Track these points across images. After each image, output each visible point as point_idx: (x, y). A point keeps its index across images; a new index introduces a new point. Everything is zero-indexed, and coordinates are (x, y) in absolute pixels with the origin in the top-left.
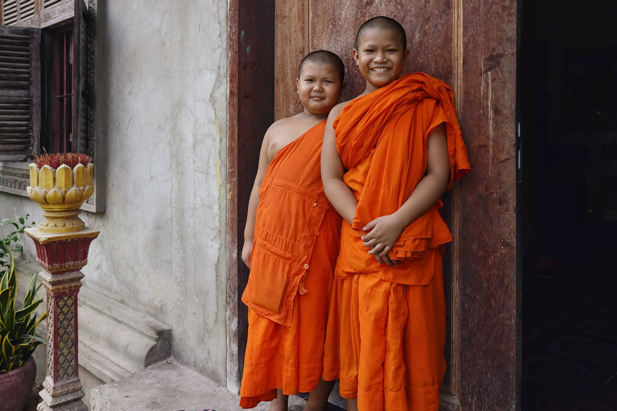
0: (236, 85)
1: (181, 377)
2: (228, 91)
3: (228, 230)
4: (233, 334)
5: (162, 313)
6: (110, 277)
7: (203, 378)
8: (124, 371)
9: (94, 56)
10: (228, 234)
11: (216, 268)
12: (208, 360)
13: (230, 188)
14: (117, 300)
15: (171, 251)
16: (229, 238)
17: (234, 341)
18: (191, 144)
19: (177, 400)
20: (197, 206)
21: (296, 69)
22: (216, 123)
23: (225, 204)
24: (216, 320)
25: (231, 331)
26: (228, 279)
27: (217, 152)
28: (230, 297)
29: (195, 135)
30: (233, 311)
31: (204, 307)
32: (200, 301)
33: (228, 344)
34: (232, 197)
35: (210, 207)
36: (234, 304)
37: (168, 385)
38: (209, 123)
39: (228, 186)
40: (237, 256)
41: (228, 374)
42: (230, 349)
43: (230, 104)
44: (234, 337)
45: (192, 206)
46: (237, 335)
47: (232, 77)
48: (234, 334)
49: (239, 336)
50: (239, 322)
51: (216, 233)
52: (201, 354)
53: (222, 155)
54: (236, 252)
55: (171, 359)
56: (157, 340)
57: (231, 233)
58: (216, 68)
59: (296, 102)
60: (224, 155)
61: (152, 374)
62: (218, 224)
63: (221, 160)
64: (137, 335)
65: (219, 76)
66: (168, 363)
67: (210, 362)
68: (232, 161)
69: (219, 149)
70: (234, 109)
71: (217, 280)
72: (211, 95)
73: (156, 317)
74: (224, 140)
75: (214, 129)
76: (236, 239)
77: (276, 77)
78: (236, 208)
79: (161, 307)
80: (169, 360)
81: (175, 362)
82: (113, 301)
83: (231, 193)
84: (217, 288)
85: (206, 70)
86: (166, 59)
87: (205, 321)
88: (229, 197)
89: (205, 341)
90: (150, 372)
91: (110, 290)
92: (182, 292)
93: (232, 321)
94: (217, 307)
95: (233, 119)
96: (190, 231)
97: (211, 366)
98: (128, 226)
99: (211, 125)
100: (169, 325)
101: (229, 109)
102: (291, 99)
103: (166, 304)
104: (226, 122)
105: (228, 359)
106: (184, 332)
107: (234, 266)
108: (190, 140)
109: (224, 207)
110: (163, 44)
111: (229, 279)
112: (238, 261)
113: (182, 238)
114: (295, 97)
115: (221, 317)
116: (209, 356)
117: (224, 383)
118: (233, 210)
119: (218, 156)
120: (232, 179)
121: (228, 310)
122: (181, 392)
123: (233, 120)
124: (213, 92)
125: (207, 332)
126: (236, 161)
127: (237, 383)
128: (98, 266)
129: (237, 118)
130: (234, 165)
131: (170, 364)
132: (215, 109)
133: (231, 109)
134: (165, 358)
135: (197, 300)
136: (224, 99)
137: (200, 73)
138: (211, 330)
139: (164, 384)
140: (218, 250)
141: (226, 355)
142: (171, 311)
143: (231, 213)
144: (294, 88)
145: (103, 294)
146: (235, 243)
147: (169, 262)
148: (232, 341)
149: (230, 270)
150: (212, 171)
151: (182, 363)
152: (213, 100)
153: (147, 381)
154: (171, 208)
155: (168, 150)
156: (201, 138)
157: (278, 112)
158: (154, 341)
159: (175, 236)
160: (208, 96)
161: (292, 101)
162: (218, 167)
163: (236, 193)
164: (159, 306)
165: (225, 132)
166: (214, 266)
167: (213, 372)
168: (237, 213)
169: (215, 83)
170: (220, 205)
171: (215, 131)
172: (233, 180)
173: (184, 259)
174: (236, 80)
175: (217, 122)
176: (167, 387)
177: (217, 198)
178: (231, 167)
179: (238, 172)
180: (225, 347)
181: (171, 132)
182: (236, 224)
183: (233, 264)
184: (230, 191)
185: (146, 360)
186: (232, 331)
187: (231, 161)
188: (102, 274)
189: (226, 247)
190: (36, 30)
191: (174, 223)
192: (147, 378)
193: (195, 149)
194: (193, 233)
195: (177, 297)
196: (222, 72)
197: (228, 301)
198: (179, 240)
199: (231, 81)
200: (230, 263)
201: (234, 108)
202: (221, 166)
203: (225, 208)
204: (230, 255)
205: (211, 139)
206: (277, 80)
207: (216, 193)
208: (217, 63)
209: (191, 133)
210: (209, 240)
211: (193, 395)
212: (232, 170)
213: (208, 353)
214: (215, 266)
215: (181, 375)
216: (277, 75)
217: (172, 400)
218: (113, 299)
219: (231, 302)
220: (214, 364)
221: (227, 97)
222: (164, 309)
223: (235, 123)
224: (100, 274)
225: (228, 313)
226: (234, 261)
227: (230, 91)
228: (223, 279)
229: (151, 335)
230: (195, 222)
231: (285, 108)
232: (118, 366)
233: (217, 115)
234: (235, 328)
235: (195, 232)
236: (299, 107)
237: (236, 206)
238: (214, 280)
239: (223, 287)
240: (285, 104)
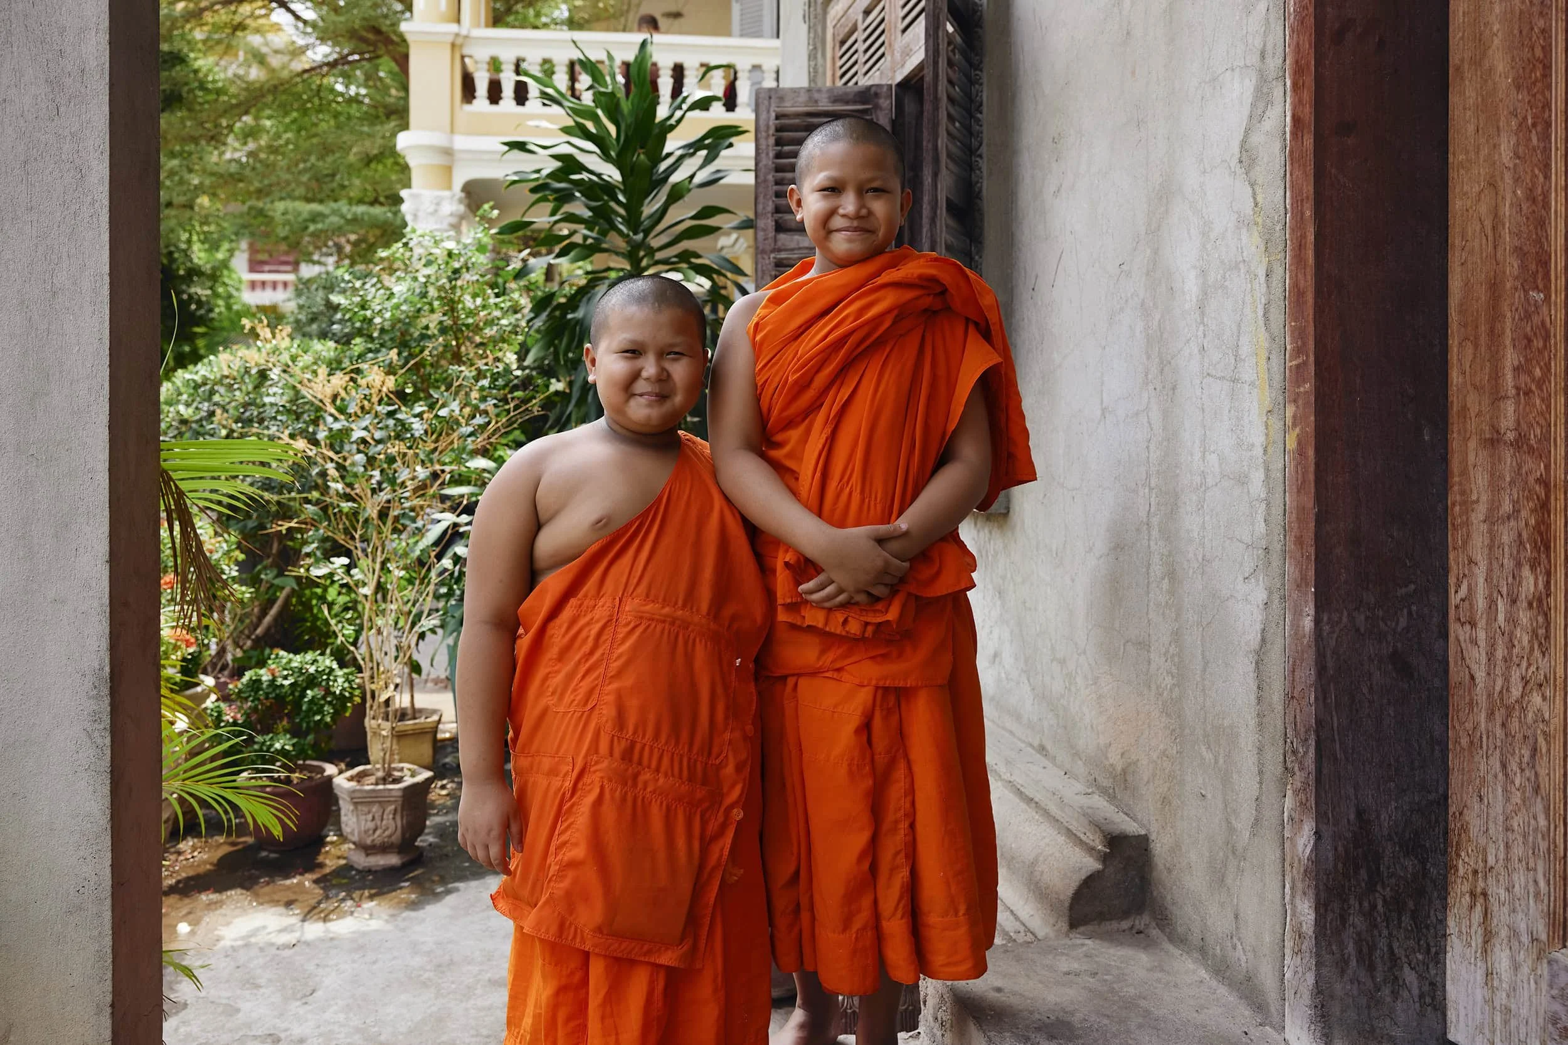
0: (1308, 96)
1: (1160, 975)
2: (1288, 119)
3: (1291, 546)
4: (1302, 870)
5: (1126, 788)
6: (1018, 683)
7: (1223, 990)
8: (1022, 929)
9: (981, 113)
10: (1290, 557)
11: (1257, 663)
12: (1235, 939)
13: (1294, 417)
14: (1031, 745)
15: (1147, 614)
16: (1292, 570)
17: (1304, 893)
18: (1194, 300)
19: (1128, 1031)
20: (1210, 481)
21: (1521, 12)
22: (1256, 224)
23: (1280, 465)
24: (1257, 821)
25: (1296, 859)
26: (1290, 697)
27: (1260, 313)
28: (1294, 752)
29: (1203, 272)
30: (1302, 796)
31: (1226, 781)
32: (1216, 762)
33: (1287, 898)
34: (1299, 443)
35: (1242, 480)
36: (1304, 774)
37: (1115, 986)
38: (1238, 228)
39: (1290, 410)
40: (1312, 624)
41: (1289, 994)
42: (1293, 915)
43: (1294, 157)
44: (1303, 880)
45: (1198, 479)
46: (1314, 874)
47: (1298, 71)
48: (1305, 871)
49: (1317, 878)
50: (1318, 834)
51: (1258, 557)
52: (1219, 922)
53: (1271, 318)
54: (1312, 612)
55: (1143, 921)
56: (1105, 858)
57: (1299, 555)
58: (1254, 59)
59: (1520, 125)
60: (1278, 317)
61: (1084, 949)
62: (1261, 528)
63: (1271, 335)
64: (1061, 839)
65: (1263, 79)
66: (1134, 931)
67: (1239, 947)
68: (1299, 334)
69: (1263, 301)
70: (1305, 172)
71: (1259, 700)
72: (1244, 142)
73: (1112, 798)
74: (1278, 271)
75: (1251, 244)
76: (1311, 573)
77: (1454, 58)
78: (1311, 477)
79: (1124, 771)
80: (1137, 922)
81: (1155, 932)
82: (1023, 745)
83: (1297, 430)
84: (1260, 724)
85: (1229, 72)
86: (1133, 73)
87: (1229, 822)
88: (1292, 444)
89: (1229, 881)
90: (1079, 942)
91: (1018, 718)
92: (1174, 730)
93: (1300, 829)
94: (1261, 783)
95: (1302, 201)
96: (1191, 555)
97: (1243, 959)
98: (1054, 548)
99: (1244, 231)
100: (1142, 826)
101: (1291, 175)
102: (1503, 118)
103: (1135, 763)
104: (1283, 216)
105: (1289, 944)
106: (1176, 848)
107: (1306, 655)
108: (1191, 286)
109: (1280, 475)
110: (1128, 33)
111: (1293, 697)
112: (1316, 640)
113: (1172, 574)
114: (1515, 109)
115: (1270, 815)
116: (1237, 928)
117: (1276, 1019)
118: (1304, 482)
119: (1261, 322)
120: (1299, 387)
121: (1289, 793)
122: (1147, 1013)
123: (1302, 206)
124: (1247, 132)
125: (1234, 853)
126: (1311, 329)
127: (1313, 1027)
128: (996, 655)
129: (1312, 197)
130: (1304, 344)
131: (1142, 935)
132: (1252, 185)
133: (1297, 173)
134: (1125, 914)
135: (1208, 756)
136: (1277, 146)
137: (1214, 88)
138: (1245, 849)
139: (1106, 981)
140: (1261, 606)
141: (1281, 931)
142: (1148, 782)
143: (1299, 491)
144: (1513, 81)
145: (1004, 728)
146: (1307, 585)
147: (1144, 645)
148: (1300, 892)
149: (1294, 671)
150: (1248, 373)
151: (1171, 940)
152: (1247, 158)
153: (1064, 965)
154: (1147, 490)
155: (1139, 326)
156: (1219, 277)
157: (1462, 172)
158: (1098, 860)
159: (1157, 569)
160: (1236, 149)
161: (1508, 124)
162: (1264, 355)
163: (1310, 429)
164: (1119, 769)
165: (1281, 247)
166: (1252, 658)
167: (1249, 979)
168: (1313, 491)
169: (1253, 105)
170: (1267, 470)
171: (1253, 248)
172: (1302, 389)
173: (1177, 636)
174: (1309, 80)
175: (1260, 220)
176: (1112, 991)
177: (1260, 451)
178: (1298, 351)
179: (1317, 363)
180: (1279, 908)
181: (1148, 274)
182: (1312, 525)
183: (1303, 652)
184: (1294, 425)
185: (1071, 907)
186: (1299, 860)
187: (1297, 333)
188: (1003, 675)
189: (1283, 598)
190: (885, 89)
191: (1155, 533)
192: (1067, 955)
193: (1203, 314)
194: (1200, 559)
195: (1162, 747)
196: (1272, 65)
197: (1289, 765)
198: (1166, 580)
199: (1295, 86)
200: (1293, 647)
201: (1305, 166)
202: (1270, 353)
203: (1282, 478)
204: (1296, 626)
205: (1243, 275)
206: (1458, 69)
207: (1257, 437)
208: (1258, 43)
209: (1195, 267)
210: (1241, 578)
211: (1178, 1030)
212: (1300, 361)
213: (1236, 917)
214: (1256, 657)
215: (1162, 970)
216: (1459, 49)
217: (1114, 1029)
218: (1024, 742)
219: (1296, 769)
220: (1250, 955)
221: (1285, 140)
222: (1130, 778)
223: (1308, 213)
224: (999, 673)
225: (1289, 802)
226: (1305, 641)
227: (1294, 117)
228: (1276, 697)
229: (1092, 843)
230: (1203, 527)
231: (1485, 151)
232: (1012, 911)
233: (1260, 199)
234: (1308, 851)
235: (1204, 556)
236: (1530, 139)
237: (1312, 469)
238: (1253, 698)
239: (1276, 720)
240: (1482, 140)
